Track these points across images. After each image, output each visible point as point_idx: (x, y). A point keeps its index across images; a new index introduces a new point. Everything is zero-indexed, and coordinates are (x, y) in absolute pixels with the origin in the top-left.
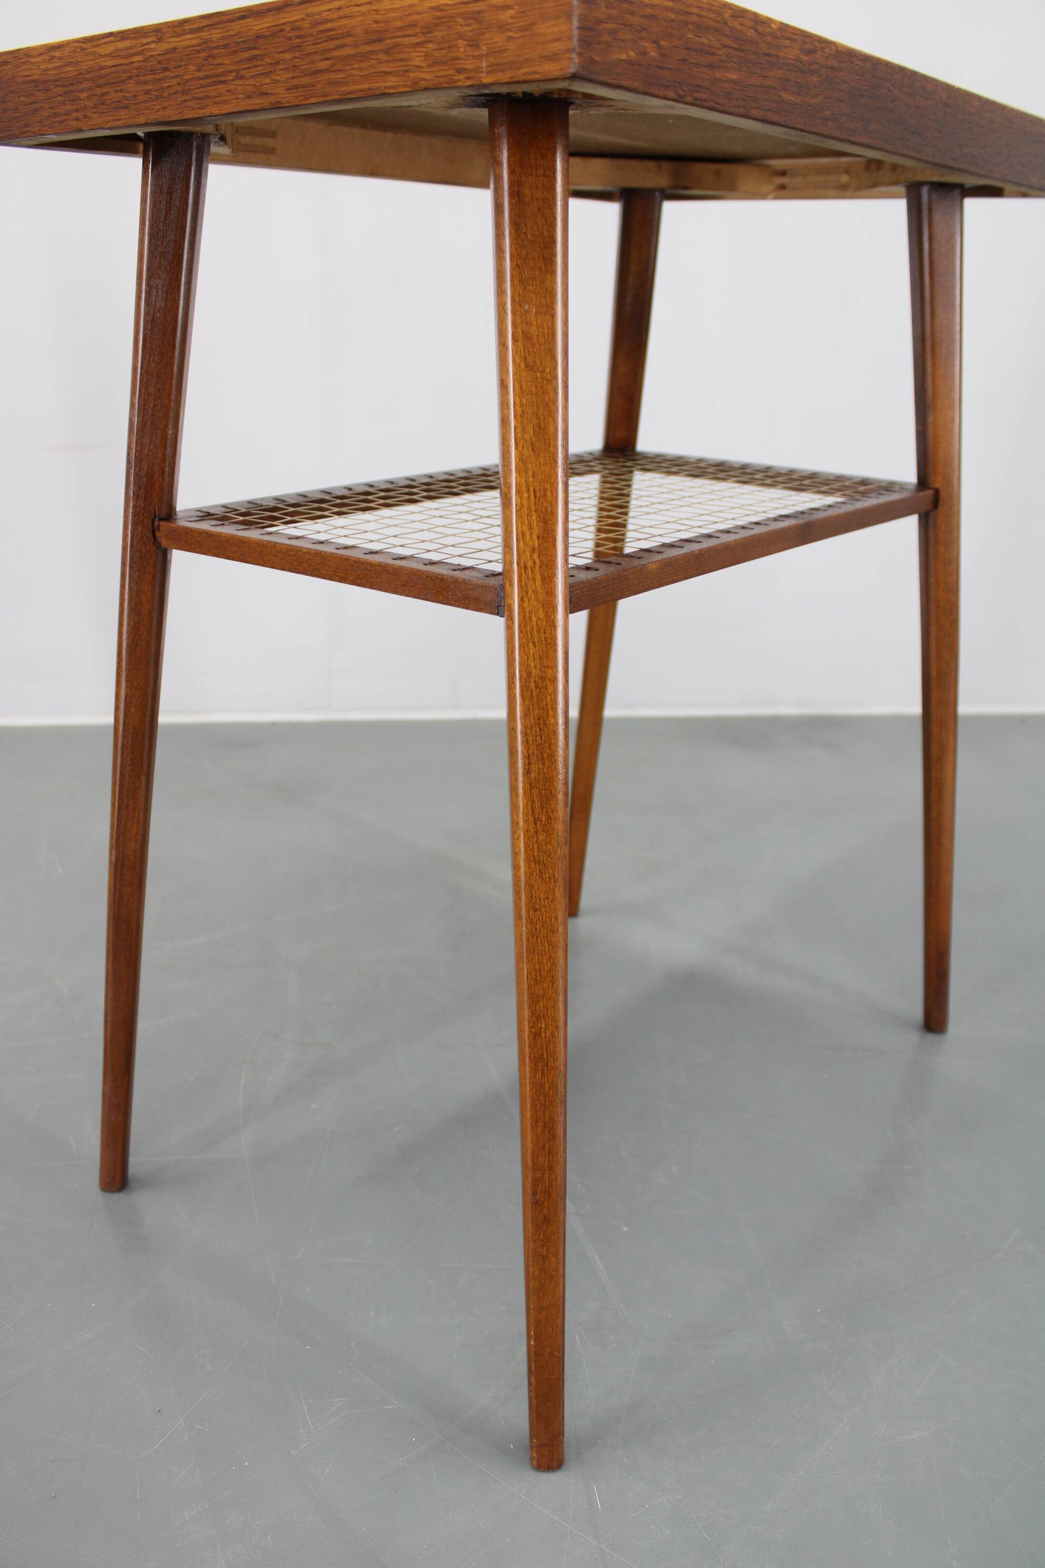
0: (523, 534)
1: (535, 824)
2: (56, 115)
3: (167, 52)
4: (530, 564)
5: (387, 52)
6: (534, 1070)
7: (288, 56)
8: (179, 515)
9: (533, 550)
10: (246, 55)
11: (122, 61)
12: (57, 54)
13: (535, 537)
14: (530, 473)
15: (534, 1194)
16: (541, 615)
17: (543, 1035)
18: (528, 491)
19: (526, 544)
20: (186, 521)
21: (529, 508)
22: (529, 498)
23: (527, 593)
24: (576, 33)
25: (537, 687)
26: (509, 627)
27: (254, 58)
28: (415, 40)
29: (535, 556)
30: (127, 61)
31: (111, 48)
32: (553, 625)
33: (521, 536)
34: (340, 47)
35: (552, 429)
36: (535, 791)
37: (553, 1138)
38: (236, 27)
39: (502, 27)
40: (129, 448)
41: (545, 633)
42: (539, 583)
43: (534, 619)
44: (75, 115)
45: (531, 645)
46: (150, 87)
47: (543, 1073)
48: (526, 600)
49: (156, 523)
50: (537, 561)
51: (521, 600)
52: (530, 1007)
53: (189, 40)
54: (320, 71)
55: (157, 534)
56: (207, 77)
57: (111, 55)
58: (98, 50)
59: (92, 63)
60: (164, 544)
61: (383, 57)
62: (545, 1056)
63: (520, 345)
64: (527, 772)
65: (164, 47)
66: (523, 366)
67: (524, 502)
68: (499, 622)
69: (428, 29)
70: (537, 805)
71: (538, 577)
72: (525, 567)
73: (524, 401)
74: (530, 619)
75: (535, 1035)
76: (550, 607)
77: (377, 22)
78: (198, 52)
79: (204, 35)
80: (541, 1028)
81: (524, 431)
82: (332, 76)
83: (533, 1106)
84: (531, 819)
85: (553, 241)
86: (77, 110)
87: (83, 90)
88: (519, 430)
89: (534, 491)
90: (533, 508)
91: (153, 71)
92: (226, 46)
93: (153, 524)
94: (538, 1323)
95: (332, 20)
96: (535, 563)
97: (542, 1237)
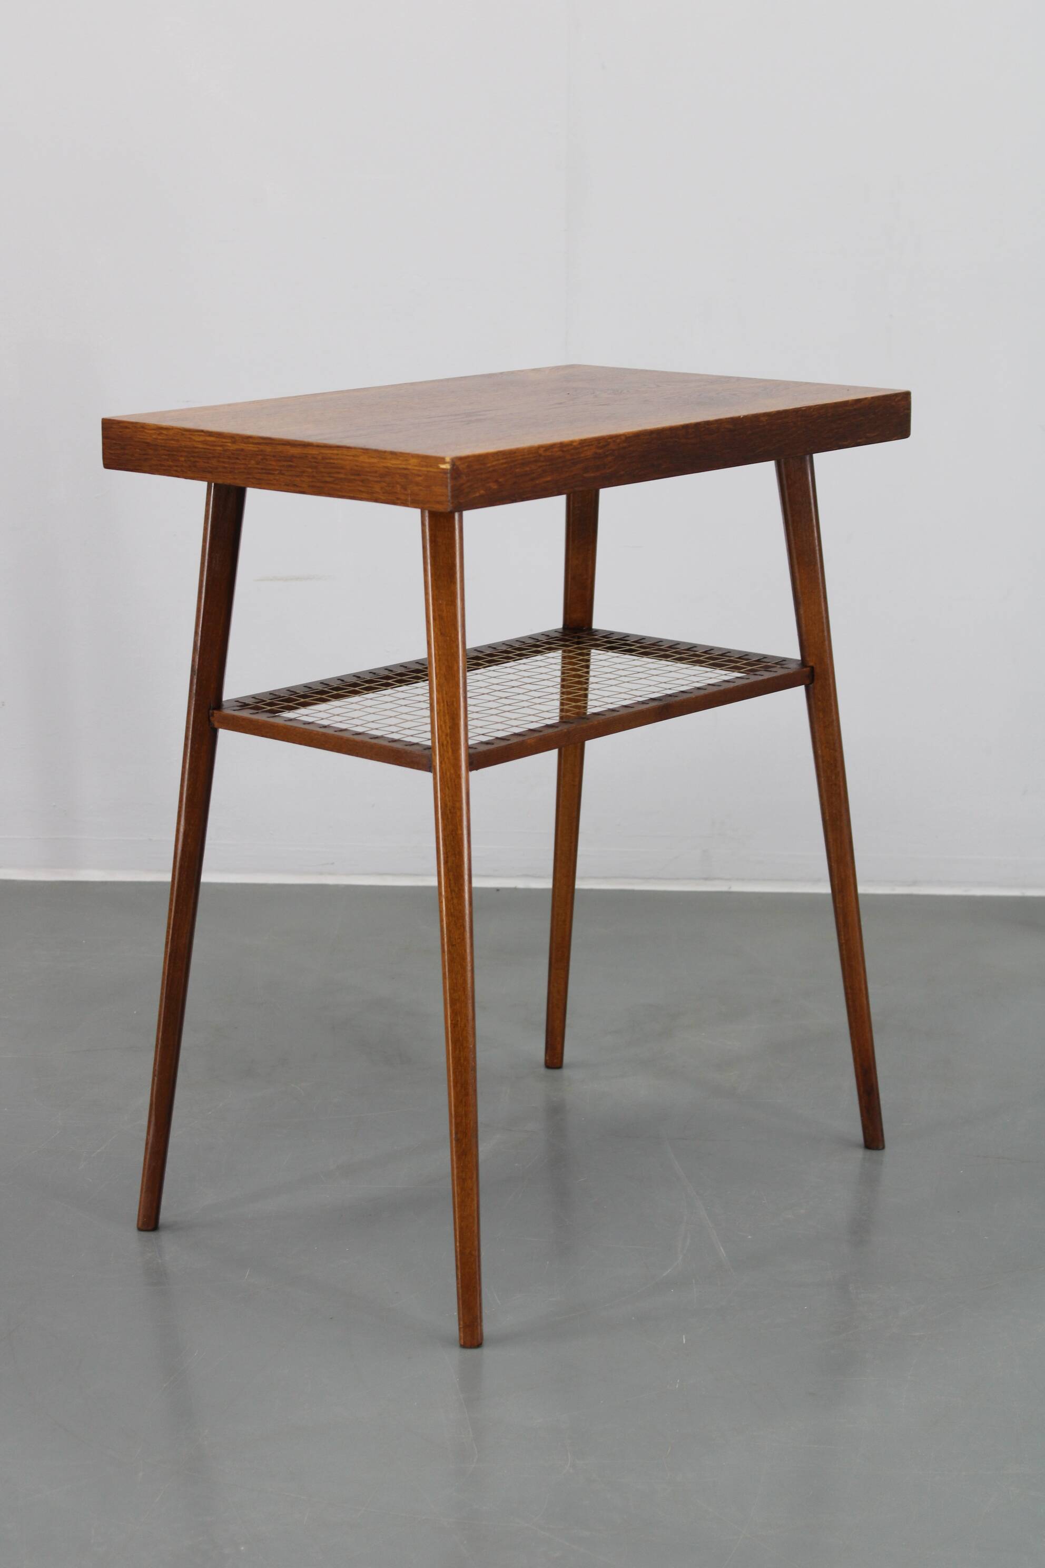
0: (441, 726)
1: (451, 893)
2: (161, 465)
3: (237, 450)
4: (445, 743)
5: (362, 481)
6: (454, 1049)
7: (310, 470)
8: (225, 705)
9: (447, 735)
10: (286, 463)
11: (208, 447)
12: (164, 432)
13: (448, 728)
14: (444, 692)
15: (456, 1133)
16: (452, 771)
17: (459, 1025)
18: (443, 702)
19: (443, 732)
20: (231, 710)
21: (444, 712)
22: (444, 706)
23: (444, 759)
24: (449, 494)
25: (450, 812)
26: (435, 778)
27: (291, 466)
28: (376, 479)
29: (448, 738)
30: (212, 448)
31: (201, 439)
32: (459, 777)
33: (440, 727)
34: (339, 473)
35: (456, 668)
36: (451, 874)
37: (467, 1094)
38: (280, 448)
39: (417, 484)
40: (193, 661)
41: (454, 782)
42: (450, 753)
43: (448, 774)
44: (175, 468)
45: (446, 788)
46: (226, 465)
47: (460, 1051)
48: (443, 762)
49: (211, 711)
50: (450, 742)
51: (441, 763)
52: (451, 1007)
53: (251, 447)
54: (327, 482)
55: (212, 719)
56: (262, 469)
57: (202, 442)
58: (194, 438)
59: (189, 444)
60: (216, 725)
61: (361, 484)
62: (461, 1039)
63: (437, 622)
64: (446, 862)
65: (235, 447)
66: (439, 634)
67: (441, 708)
68: (429, 776)
69: (382, 476)
70: (452, 882)
71: (450, 750)
72: (443, 745)
73: (440, 653)
74: (446, 774)
75: (454, 1025)
76: (457, 767)
77: (357, 466)
78: (257, 455)
79: (262, 447)
80: (458, 1021)
81: (440, 669)
82: (332, 485)
83: (454, 1073)
84: (449, 890)
85: (454, 565)
86: (177, 466)
87: (181, 456)
88: (437, 669)
89: (447, 702)
90: (446, 712)
91: (229, 458)
92: (274, 456)
93: (209, 713)
94: (461, 1228)
95: (333, 459)
96: (448, 742)
97: (462, 1165)
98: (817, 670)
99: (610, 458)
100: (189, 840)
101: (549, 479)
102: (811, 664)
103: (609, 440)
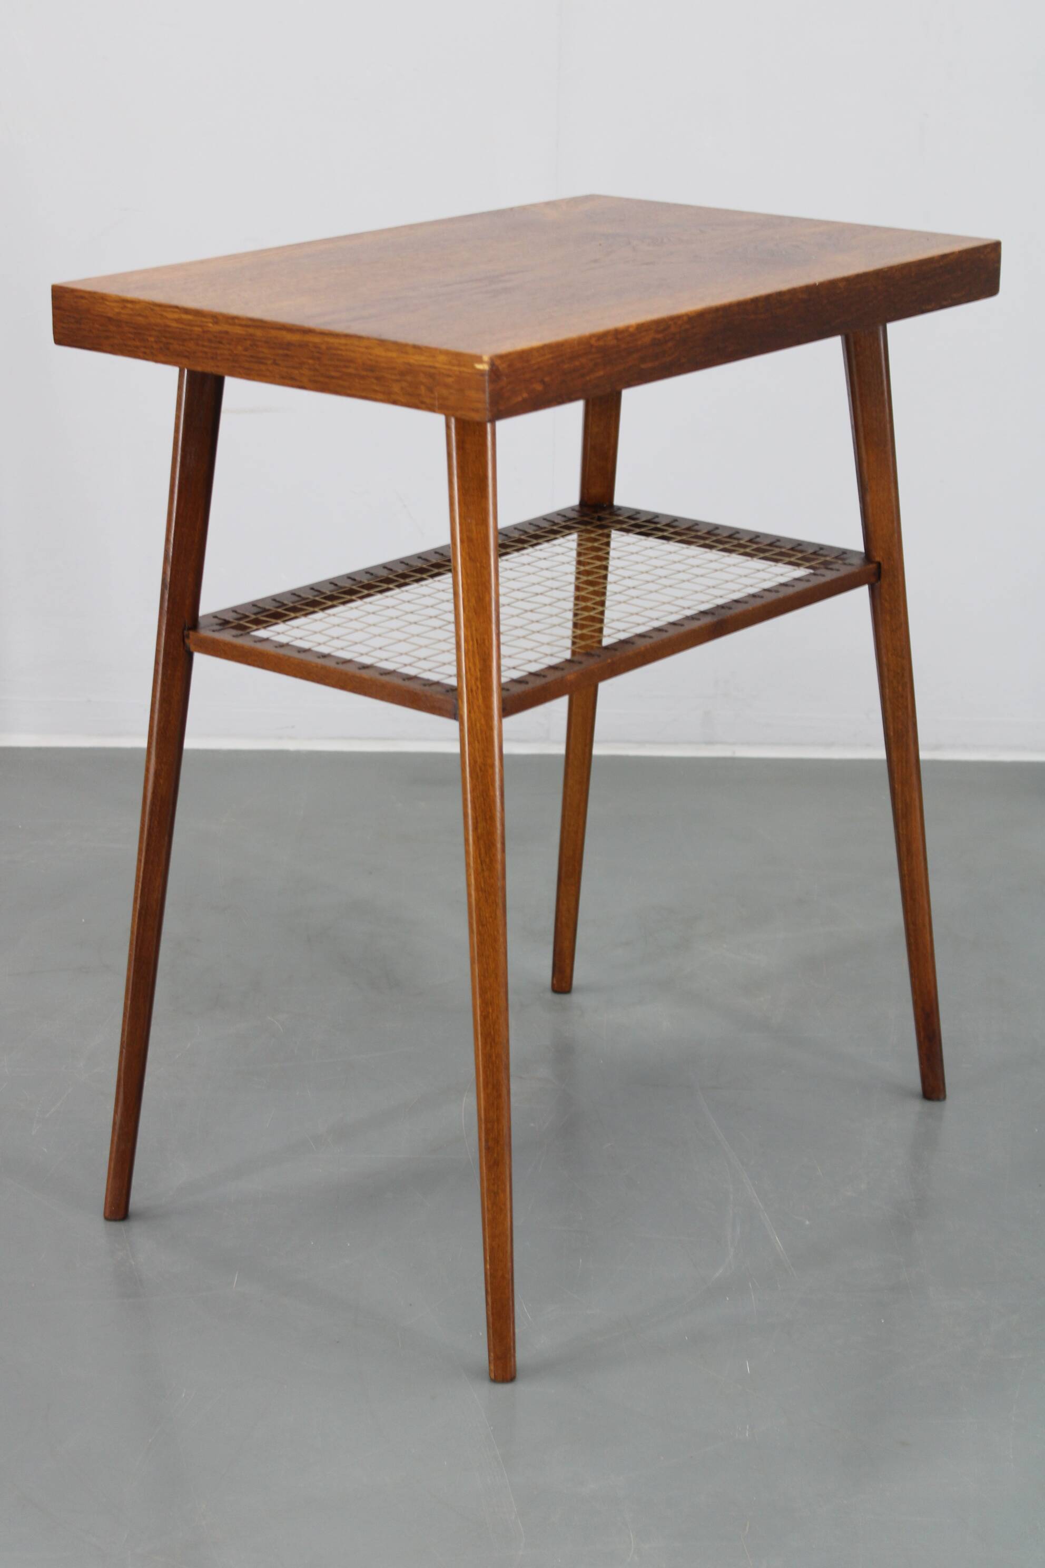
0: (470, 669)
1: (482, 865)
2: (126, 345)
3: (220, 332)
4: (474, 688)
5: (377, 378)
6: (485, 1044)
7: (311, 361)
8: (202, 622)
9: (476, 679)
10: (281, 352)
11: (184, 327)
12: (129, 305)
13: (477, 670)
14: (474, 628)
15: (487, 1141)
16: (483, 721)
17: (491, 1017)
18: (473, 640)
19: (471, 675)
20: (210, 630)
21: (473, 652)
22: (473, 644)
23: (473, 708)
24: (487, 400)
25: (481, 770)
26: (461, 730)
27: (287, 355)
28: (394, 377)
29: (479, 684)
30: (188, 328)
31: (176, 316)
32: (491, 728)
33: (468, 670)
34: (346, 367)
35: (487, 598)
36: (482, 842)
37: (499, 1096)
38: (274, 333)
39: (446, 386)
40: (164, 573)
41: (486, 733)
42: (481, 700)
43: (478, 725)
44: (143, 350)
45: (476, 742)
46: (205, 349)
47: (491, 1047)
48: (472, 712)
49: (186, 632)
50: (480, 687)
51: (469, 712)
52: (481, 996)
53: (238, 330)
54: (333, 377)
55: (187, 641)
56: (252, 357)
57: (177, 321)
58: (165, 314)
59: (159, 321)
60: (192, 647)
61: (375, 381)
62: (492, 1033)
63: (466, 545)
64: (475, 828)
65: (217, 328)
66: (467, 558)
67: (470, 647)
68: (455, 724)
69: (402, 374)
70: (483, 851)
71: (480, 697)
72: (472, 691)
73: (469, 581)
74: (476, 725)
75: (485, 1017)
76: (488, 717)
77: (371, 360)
78: (245, 339)
79: (251, 331)
80: (489, 1013)
81: (469, 601)
82: (341, 382)
83: (485, 1072)
84: (479, 861)
86: (145, 347)
87: (150, 336)
88: (466, 600)
89: (477, 640)
90: (476, 651)
91: (210, 341)
92: (266, 342)
93: (183, 633)
94: (492, 1249)
95: (341, 350)
96: (478, 688)
97: (493, 1176)
98: (885, 566)
99: (670, 344)
100: (161, 781)
101: (601, 373)
102: (878, 559)
103: (670, 322)
